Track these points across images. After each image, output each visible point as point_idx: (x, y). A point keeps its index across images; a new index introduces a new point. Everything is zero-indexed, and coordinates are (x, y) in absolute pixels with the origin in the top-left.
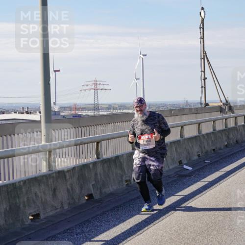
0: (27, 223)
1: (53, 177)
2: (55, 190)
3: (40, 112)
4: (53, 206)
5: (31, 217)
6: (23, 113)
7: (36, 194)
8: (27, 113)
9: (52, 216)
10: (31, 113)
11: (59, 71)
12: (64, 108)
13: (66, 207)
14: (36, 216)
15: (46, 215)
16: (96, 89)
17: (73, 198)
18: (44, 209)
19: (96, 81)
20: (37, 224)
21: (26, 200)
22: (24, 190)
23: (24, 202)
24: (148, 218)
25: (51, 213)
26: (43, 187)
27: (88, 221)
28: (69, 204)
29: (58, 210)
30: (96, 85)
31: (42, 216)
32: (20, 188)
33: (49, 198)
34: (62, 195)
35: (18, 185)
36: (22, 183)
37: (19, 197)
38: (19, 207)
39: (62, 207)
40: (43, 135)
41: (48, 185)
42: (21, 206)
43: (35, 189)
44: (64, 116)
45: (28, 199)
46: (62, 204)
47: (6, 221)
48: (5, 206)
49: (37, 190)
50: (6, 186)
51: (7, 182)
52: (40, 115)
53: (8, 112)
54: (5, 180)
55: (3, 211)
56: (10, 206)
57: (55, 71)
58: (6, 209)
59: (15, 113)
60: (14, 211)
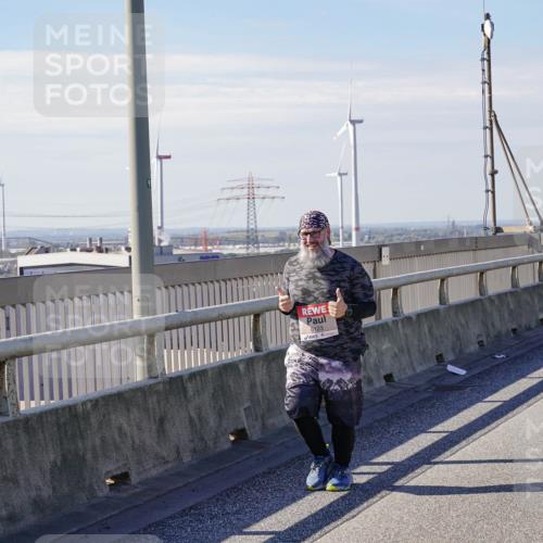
0: (101, 494)
1: (157, 392)
2: (162, 421)
3: (128, 249)
4: (157, 456)
5: (109, 481)
6: (90, 251)
7: (120, 429)
8: (100, 250)
9: (156, 479)
10: (107, 250)
11: (169, 157)
12: (181, 240)
13: (187, 458)
14: (122, 479)
15: (143, 476)
16: (251, 198)
17: (202, 439)
18: (139, 463)
19: (250, 179)
20: (124, 495)
21: (98, 442)
22: (93, 420)
23: (94, 448)
24: (368, 482)
25: (154, 472)
26: (135, 414)
27: (235, 489)
28: (194, 451)
29: (170, 465)
30: (251, 187)
31: (134, 479)
32: (86, 416)
33: (149, 438)
34: (179, 431)
35: (80, 409)
36: (89, 405)
37: (82, 438)
38: (83, 459)
39: (179, 458)
40: (135, 300)
41: (146, 410)
42: (89, 456)
43: (119, 419)
44: (180, 258)
45: (103, 440)
46: (178, 453)
47: (54, 488)
48: (52, 457)
49: (122, 421)
50: (55, 411)
51: (56, 402)
52: (128, 254)
53: (57, 248)
54: (52, 398)
55: (47, 466)
56: (63, 455)
57: (160, 158)
58: (55, 462)
59: (73, 250)
60: (71, 467)
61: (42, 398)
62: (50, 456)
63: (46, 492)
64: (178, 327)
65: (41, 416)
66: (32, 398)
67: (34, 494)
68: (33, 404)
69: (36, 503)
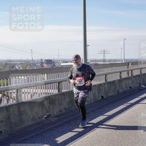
11: (89, 45)
12: (91, 61)
13: (92, 101)
16: (104, 53)
17: (95, 98)
19: (104, 50)
24: (126, 107)
27: (101, 107)
28: (94, 100)
29: (89, 102)
30: (104, 51)
34: (91, 96)
39: (91, 101)
46: (91, 100)
47: (68, 106)
50: (68, 92)
51: (68, 90)
53: (68, 62)
54: (68, 89)
55: (67, 102)
56: (70, 100)
57: (88, 46)
58: (68, 101)
61: (66, 89)
62: (68, 100)
63: (67, 106)
65: (66, 92)
66: (64, 89)
67: (64, 107)
68: (64, 90)
69: (65, 109)
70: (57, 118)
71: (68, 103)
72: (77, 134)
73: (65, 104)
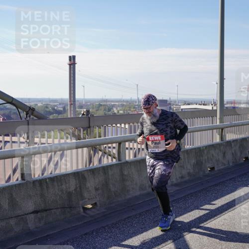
0: (207, 173)
1: (223, 145)
2: (224, 153)
3: (212, 105)
4: (223, 163)
5: (209, 169)
6: (201, 105)
7: (213, 155)
8: (204, 105)
9: (222, 169)
10: (206, 105)
13: (231, 164)
14: (212, 169)
15: (219, 168)
17: (235, 159)
18: (218, 164)
20: (213, 173)
21: (206, 158)
22: (205, 152)
23: (205, 159)
25: (222, 167)
26: (217, 151)
27: (245, 174)
28: (233, 162)
29: (226, 166)
31: (216, 169)
32: (203, 150)
33: (220, 157)
34: (229, 157)
35: (202, 148)
36: (204, 148)
37: (202, 156)
38: (202, 163)
39: (229, 164)
40: (218, 119)
41: (220, 150)
42: (204, 162)
43: (212, 152)
44: (227, 108)
45: (208, 158)
46: (229, 162)
47: (194, 170)
48: (194, 161)
49: (213, 153)
50: (195, 149)
52: (211, 106)
54: (193, 145)
55: (192, 164)
56: (197, 161)
59: (196, 104)
60: (199, 164)
61: (190, 145)
62: (193, 161)
63: (192, 171)
64: (229, 127)
65: (191, 150)
66: (188, 145)
67: (188, 171)
68: (188, 147)
69: (189, 174)
70: (177, 188)
71: (193, 166)
72: (207, 214)
73: (189, 167)
